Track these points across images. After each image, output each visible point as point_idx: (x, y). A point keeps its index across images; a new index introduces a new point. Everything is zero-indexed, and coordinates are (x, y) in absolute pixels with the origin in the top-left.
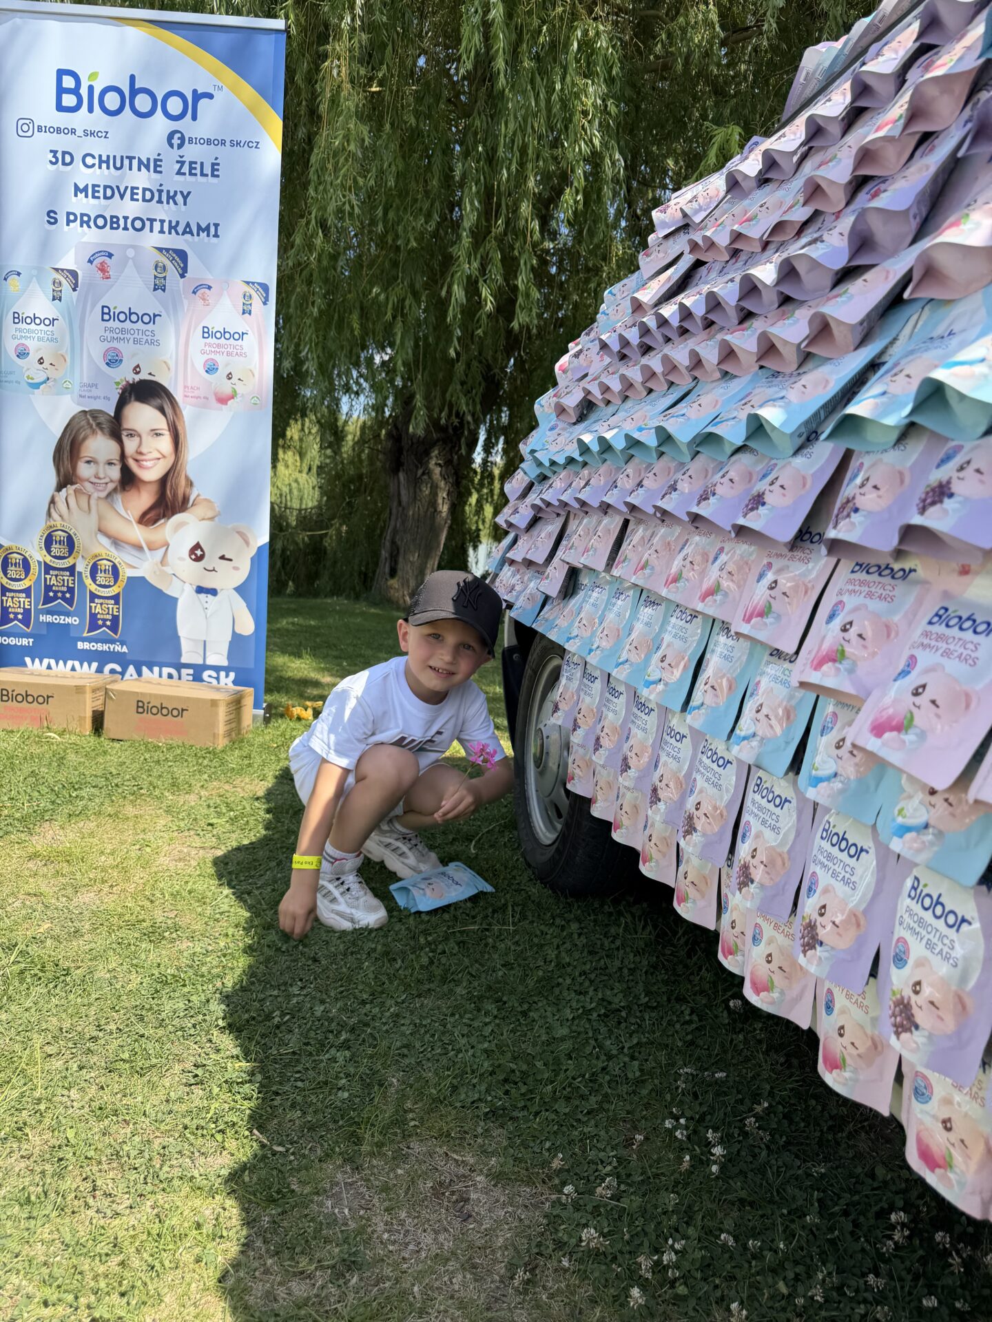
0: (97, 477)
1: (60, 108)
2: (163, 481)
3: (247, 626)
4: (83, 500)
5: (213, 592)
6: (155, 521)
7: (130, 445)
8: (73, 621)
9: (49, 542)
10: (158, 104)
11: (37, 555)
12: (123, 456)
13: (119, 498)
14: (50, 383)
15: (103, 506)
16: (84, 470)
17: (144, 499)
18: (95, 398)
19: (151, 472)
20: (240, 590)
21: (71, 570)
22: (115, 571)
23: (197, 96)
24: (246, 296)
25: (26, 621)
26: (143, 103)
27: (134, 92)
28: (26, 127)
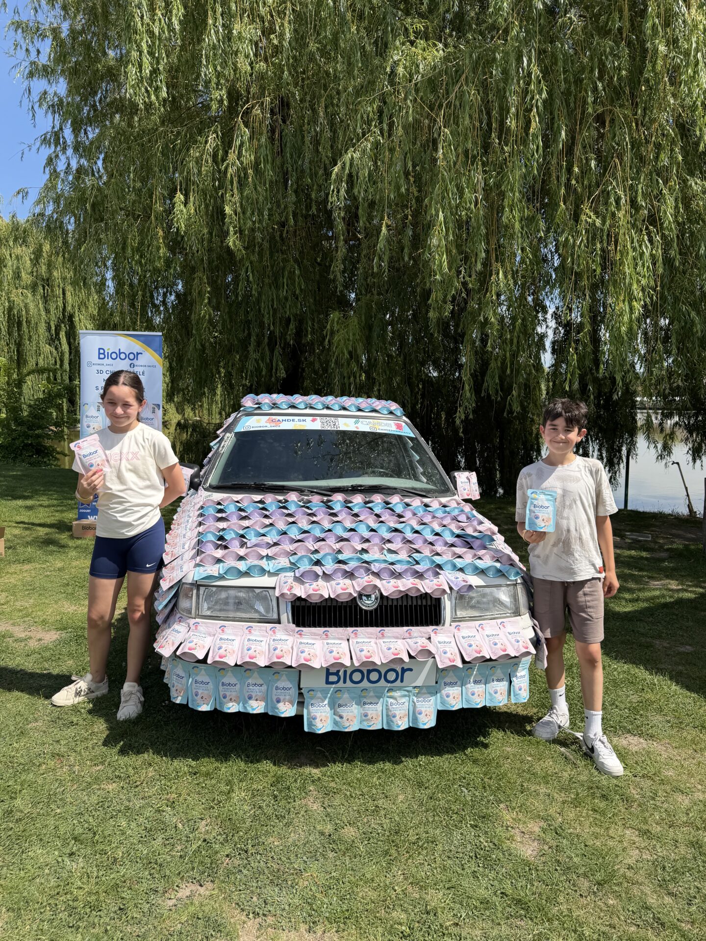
1: (99, 358)
10: (127, 356)
23: (138, 354)
24: (154, 408)
26: (123, 356)
27: (120, 353)
28: (90, 364)
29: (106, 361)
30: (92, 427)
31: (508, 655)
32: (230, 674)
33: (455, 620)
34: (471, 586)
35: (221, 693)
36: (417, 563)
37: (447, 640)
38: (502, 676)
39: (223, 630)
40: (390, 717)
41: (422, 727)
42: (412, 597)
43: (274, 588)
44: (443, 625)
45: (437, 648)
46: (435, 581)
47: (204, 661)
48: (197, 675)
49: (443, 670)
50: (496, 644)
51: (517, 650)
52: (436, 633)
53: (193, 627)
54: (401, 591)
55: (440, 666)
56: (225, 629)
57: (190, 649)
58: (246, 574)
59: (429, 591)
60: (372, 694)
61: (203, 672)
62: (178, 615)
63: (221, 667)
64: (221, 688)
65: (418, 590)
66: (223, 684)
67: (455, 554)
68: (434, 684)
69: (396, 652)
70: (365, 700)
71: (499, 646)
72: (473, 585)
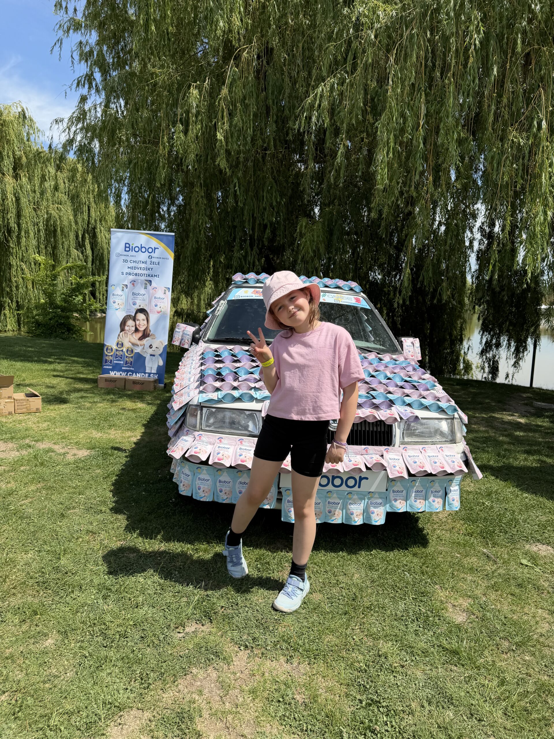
0: (129, 329)
1: (126, 251)
2: (144, 330)
3: (161, 363)
4: (126, 335)
5: (154, 356)
6: (142, 340)
7: (137, 323)
8: (122, 362)
9: (118, 344)
10: (147, 250)
11: (115, 347)
12: (136, 325)
13: (134, 334)
14: (120, 309)
15: (131, 337)
16: (127, 328)
17: (140, 335)
19: (142, 329)
20: (160, 355)
21: (122, 351)
22: (132, 351)
23: (155, 248)
24: (165, 290)
25: (111, 362)
26: (143, 250)
27: (142, 248)
28: (118, 255)
29: (130, 253)
30: (117, 303)
31: (445, 471)
32: (225, 474)
33: (403, 443)
34: (417, 417)
35: (218, 489)
36: (374, 398)
37: (396, 457)
38: (439, 489)
39: (220, 441)
40: (349, 515)
41: (374, 523)
42: (369, 423)
43: (261, 411)
44: (394, 446)
45: (388, 463)
46: (388, 411)
47: (206, 463)
48: (200, 473)
49: (393, 480)
50: (435, 463)
51: (452, 469)
52: (387, 452)
53: (197, 438)
54: (361, 418)
55: (390, 477)
56: (222, 440)
57: (195, 453)
58: (239, 399)
59: (383, 419)
60: (335, 495)
61: (205, 472)
62: (186, 429)
63: (218, 468)
64: (218, 484)
65: (375, 417)
66: (220, 481)
67: (404, 393)
68: (385, 491)
69: (356, 463)
70: (329, 500)
71: (438, 464)
72: (420, 417)
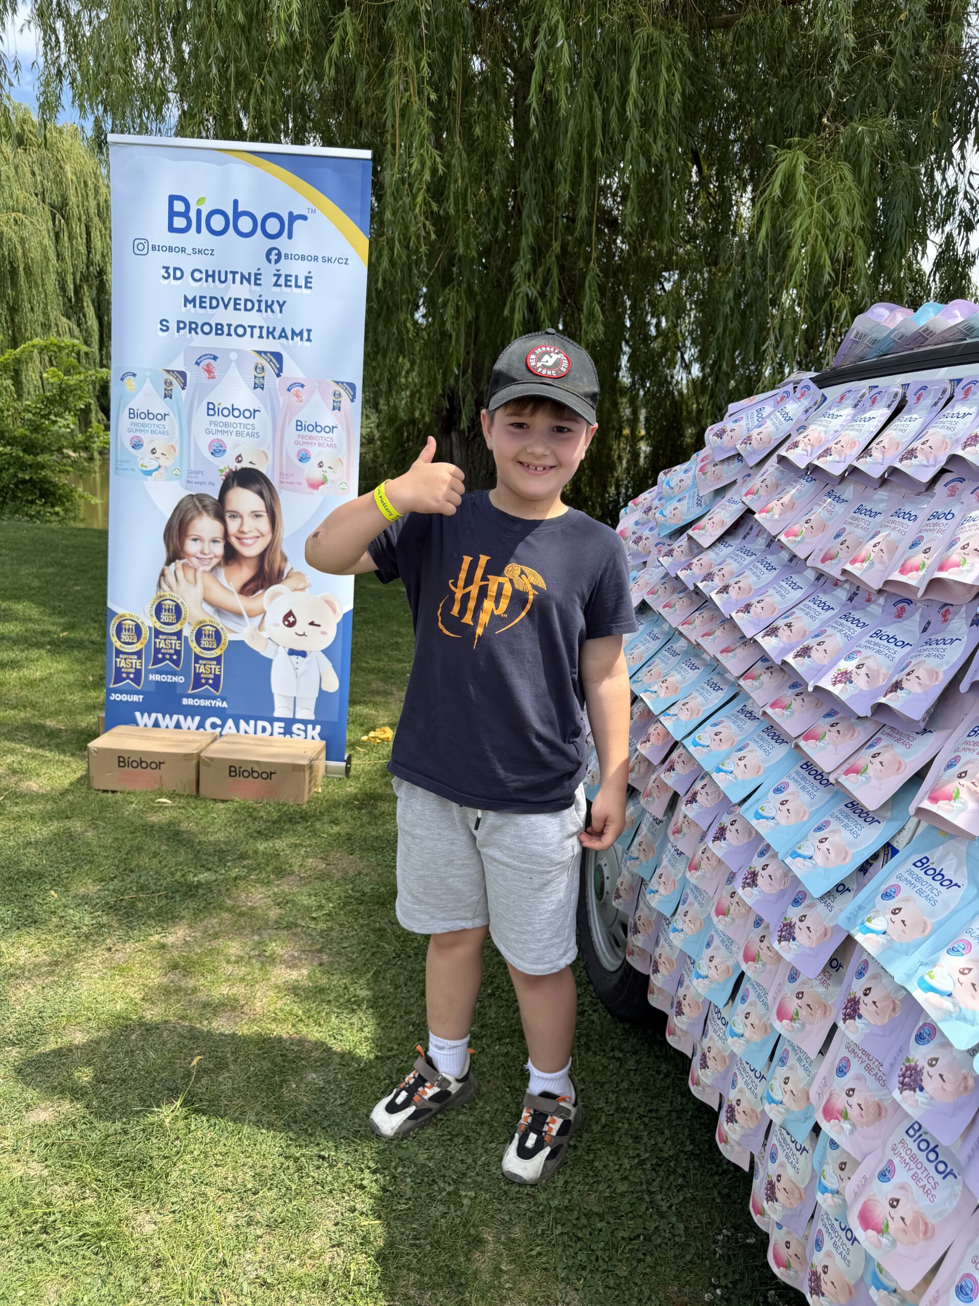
0: (202, 553)
1: (172, 229)
2: (262, 556)
3: (332, 684)
4: (190, 574)
5: (303, 654)
6: (254, 592)
7: (233, 526)
8: (180, 679)
10: (259, 225)
12: (226, 535)
13: (222, 572)
14: (161, 471)
15: (209, 579)
16: (191, 547)
17: (245, 573)
18: (202, 483)
19: (251, 549)
21: (179, 634)
23: (293, 218)
26: (245, 224)
27: (237, 215)
28: (142, 247)
29: (192, 239)
30: (146, 448)
